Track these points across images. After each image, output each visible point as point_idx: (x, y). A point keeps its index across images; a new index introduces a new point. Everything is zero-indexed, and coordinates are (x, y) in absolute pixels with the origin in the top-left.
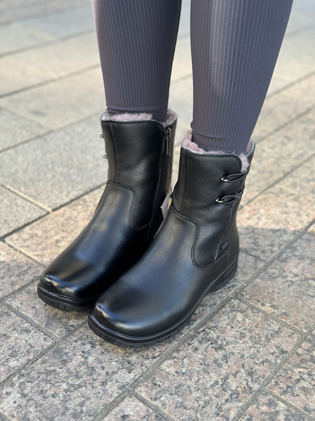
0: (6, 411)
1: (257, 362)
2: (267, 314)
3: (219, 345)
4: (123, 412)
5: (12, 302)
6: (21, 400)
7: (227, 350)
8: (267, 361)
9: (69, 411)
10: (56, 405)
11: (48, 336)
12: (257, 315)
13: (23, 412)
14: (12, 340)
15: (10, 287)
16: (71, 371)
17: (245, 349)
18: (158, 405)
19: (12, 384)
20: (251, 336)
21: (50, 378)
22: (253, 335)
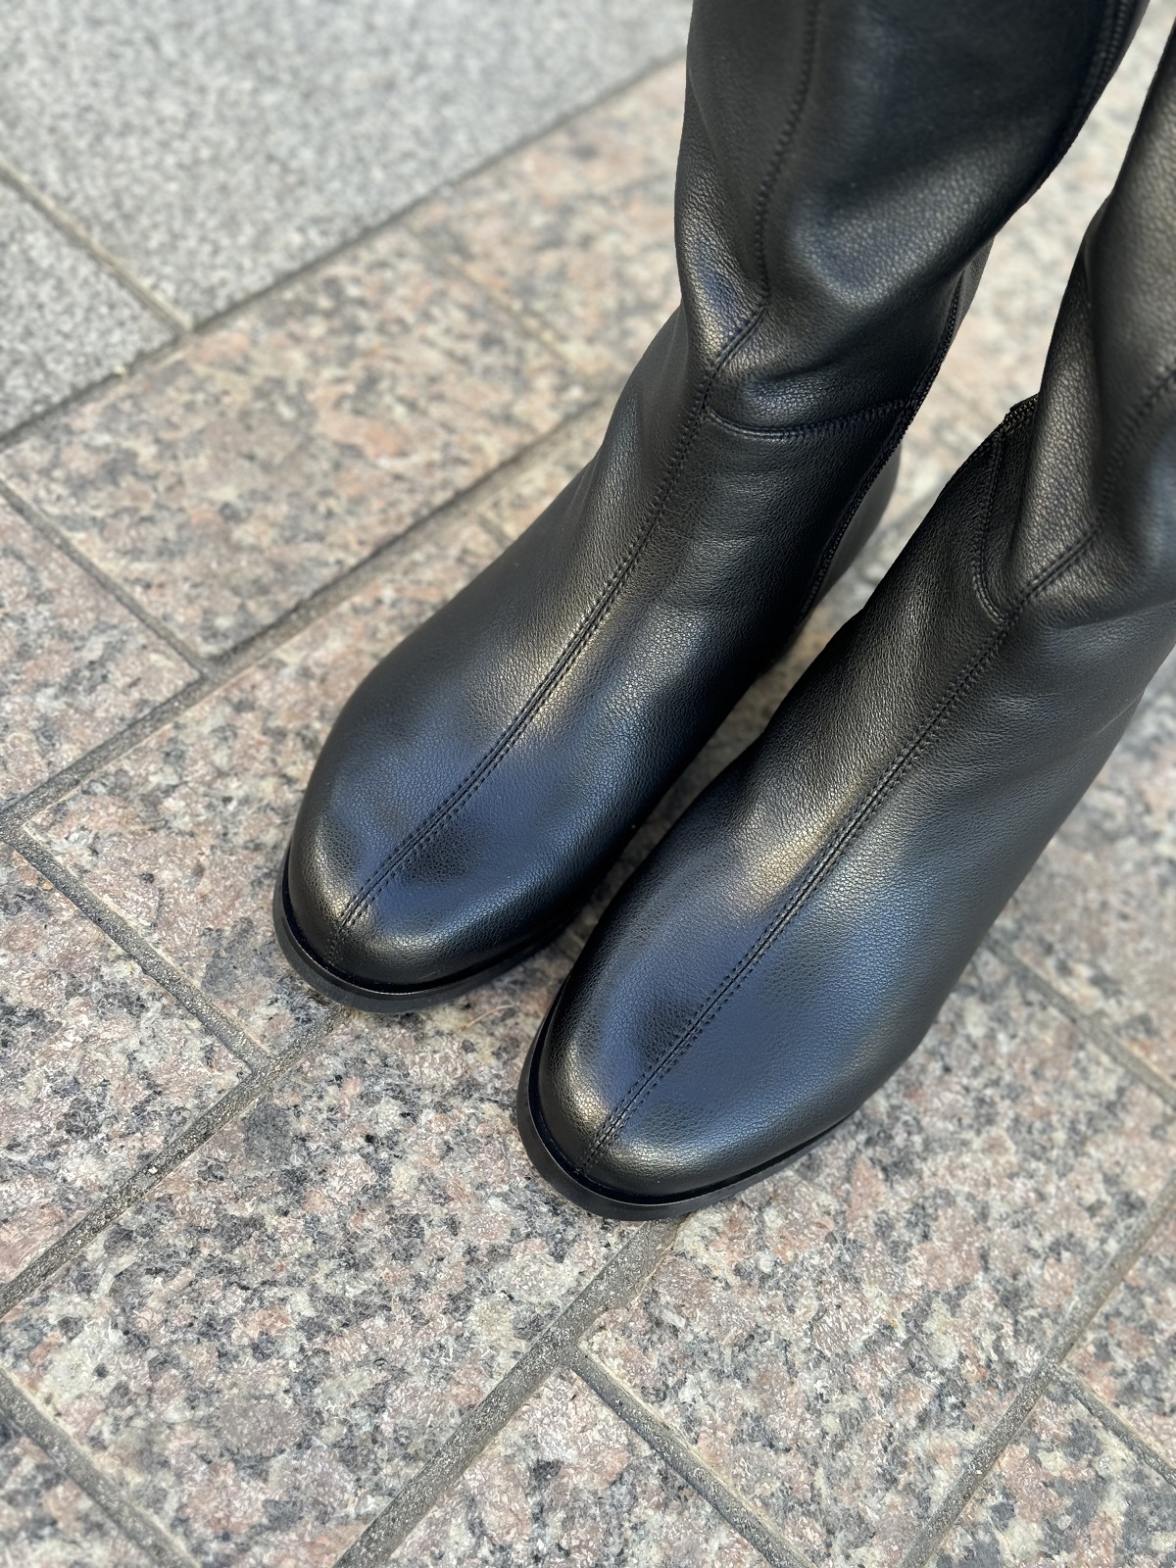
0: (68, 1413)
1: (1035, 1244)
2: (1076, 1016)
3: (899, 1151)
4: (537, 1447)
5: (50, 835)
6: (128, 1363)
7: (926, 1180)
8: (1069, 1242)
9: (324, 1432)
10: (272, 1397)
11: (220, 1038)
12: (1040, 1016)
13: (140, 1422)
14: (70, 1045)
15: (35, 747)
16: (326, 1230)
17: (994, 1181)
18: (668, 1422)
19: (83, 1277)
20: (1017, 1120)
21: (241, 1256)
22: (1026, 1113)
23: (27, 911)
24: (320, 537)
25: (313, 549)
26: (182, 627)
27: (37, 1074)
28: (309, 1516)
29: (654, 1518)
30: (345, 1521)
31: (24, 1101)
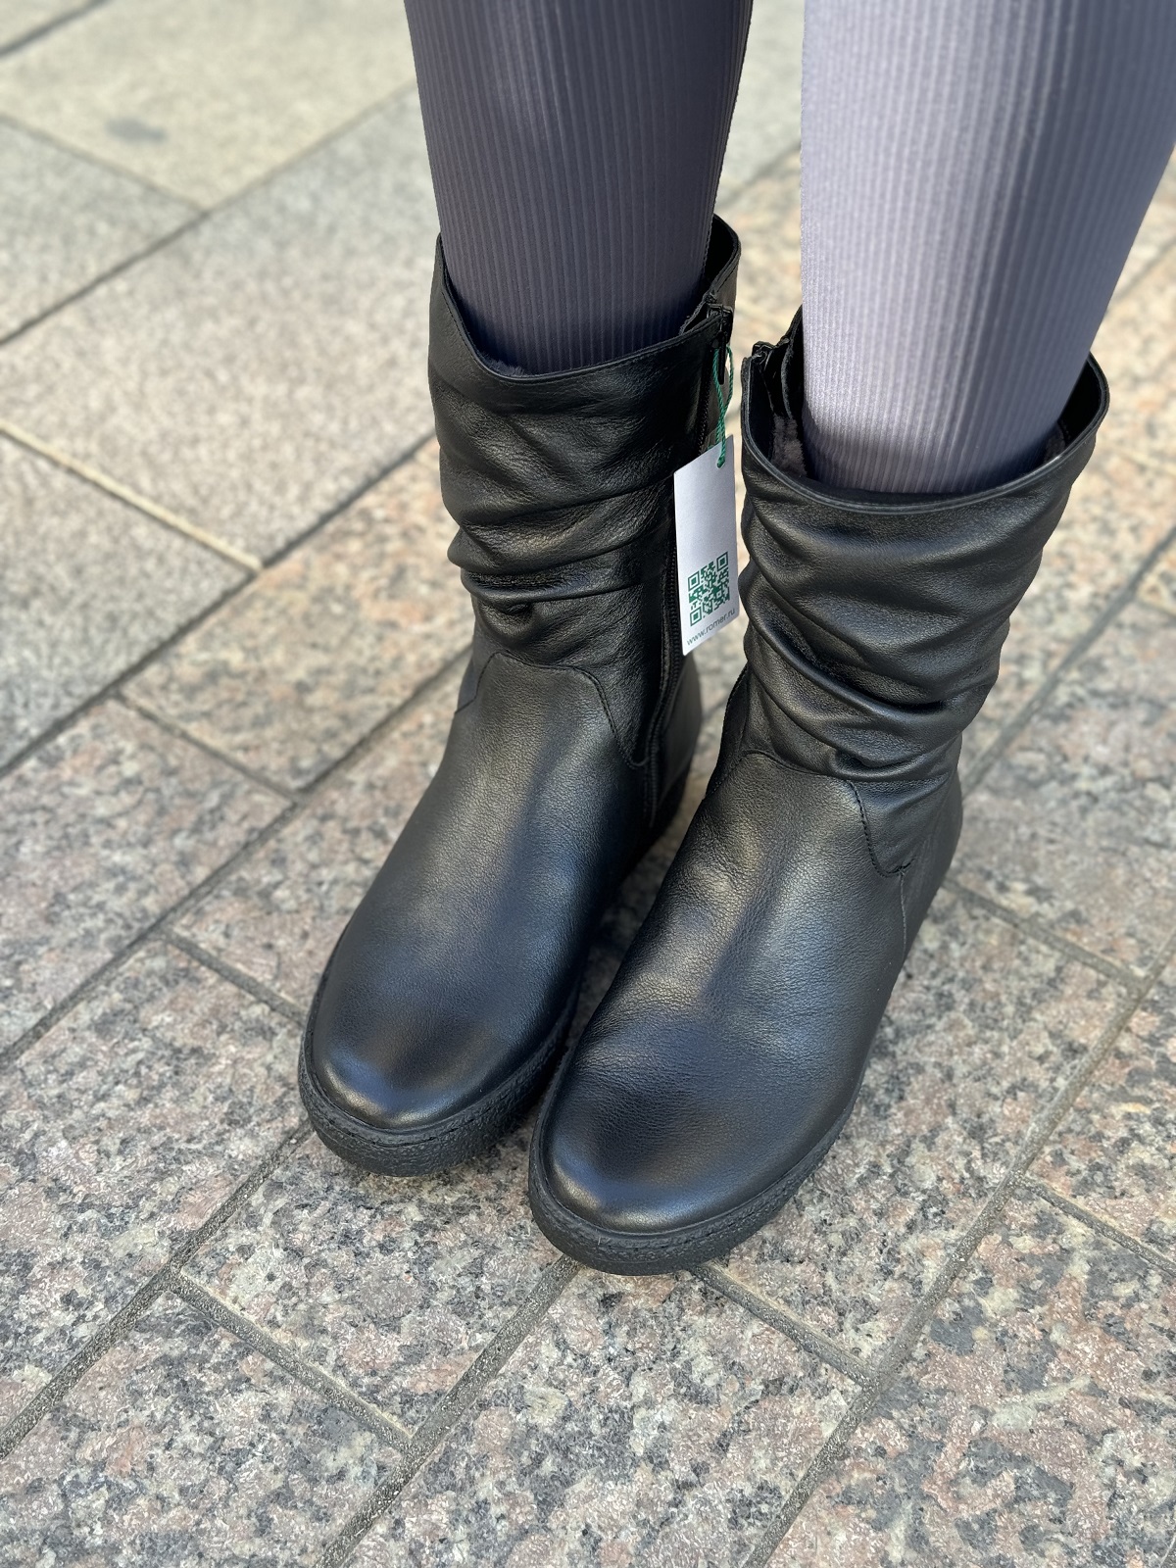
0: (250, 1307)
1: (995, 1090)
2: (1017, 921)
4: (603, 1287)
5: (195, 930)
6: (289, 1269)
7: (899, 1058)
8: (1023, 1085)
9: (439, 1295)
10: (398, 1277)
12: (984, 925)
13: (302, 1307)
14: (223, 1067)
15: (176, 874)
17: (956, 1050)
19: (251, 1217)
20: (972, 1005)
21: (364, 1187)
22: (979, 997)
23: (183, 983)
24: (371, 690)
25: (368, 699)
26: (276, 773)
27: (202, 1089)
28: (434, 1352)
29: (700, 1321)
30: (462, 1352)
31: (196, 1109)
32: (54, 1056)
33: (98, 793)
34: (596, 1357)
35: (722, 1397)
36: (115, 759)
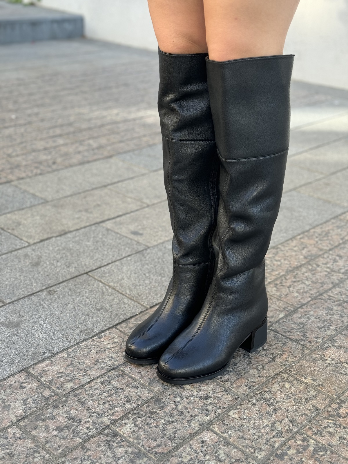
0: (125, 433)
1: (297, 414)
2: (308, 384)
3: (271, 402)
4: (202, 439)
6: (135, 428)
7: (276, 406)
8: (305, 414)
9: (166, 436)
10: (158, 432)
11: (151, 391)
12: (300, 385)
13: (136, 435)
14: (127, 392)
16: (167, 413)
17: (290, 406)
18: (226, 436)
19: (128, 418)
21: (153, 416)
22: (297, 398)
23: (121, 377)
27: (122, 395)
28: (163, 446)
29: (223, 447)
30: (169, 446)
31: (120, 399)
32: (92, 387)
33: (109, 344)
34: (199, 451)
35: (225, 461)
36: (113, 338)
